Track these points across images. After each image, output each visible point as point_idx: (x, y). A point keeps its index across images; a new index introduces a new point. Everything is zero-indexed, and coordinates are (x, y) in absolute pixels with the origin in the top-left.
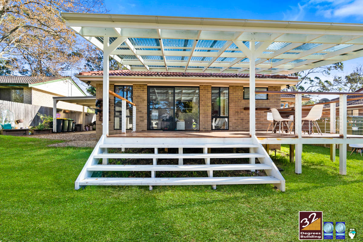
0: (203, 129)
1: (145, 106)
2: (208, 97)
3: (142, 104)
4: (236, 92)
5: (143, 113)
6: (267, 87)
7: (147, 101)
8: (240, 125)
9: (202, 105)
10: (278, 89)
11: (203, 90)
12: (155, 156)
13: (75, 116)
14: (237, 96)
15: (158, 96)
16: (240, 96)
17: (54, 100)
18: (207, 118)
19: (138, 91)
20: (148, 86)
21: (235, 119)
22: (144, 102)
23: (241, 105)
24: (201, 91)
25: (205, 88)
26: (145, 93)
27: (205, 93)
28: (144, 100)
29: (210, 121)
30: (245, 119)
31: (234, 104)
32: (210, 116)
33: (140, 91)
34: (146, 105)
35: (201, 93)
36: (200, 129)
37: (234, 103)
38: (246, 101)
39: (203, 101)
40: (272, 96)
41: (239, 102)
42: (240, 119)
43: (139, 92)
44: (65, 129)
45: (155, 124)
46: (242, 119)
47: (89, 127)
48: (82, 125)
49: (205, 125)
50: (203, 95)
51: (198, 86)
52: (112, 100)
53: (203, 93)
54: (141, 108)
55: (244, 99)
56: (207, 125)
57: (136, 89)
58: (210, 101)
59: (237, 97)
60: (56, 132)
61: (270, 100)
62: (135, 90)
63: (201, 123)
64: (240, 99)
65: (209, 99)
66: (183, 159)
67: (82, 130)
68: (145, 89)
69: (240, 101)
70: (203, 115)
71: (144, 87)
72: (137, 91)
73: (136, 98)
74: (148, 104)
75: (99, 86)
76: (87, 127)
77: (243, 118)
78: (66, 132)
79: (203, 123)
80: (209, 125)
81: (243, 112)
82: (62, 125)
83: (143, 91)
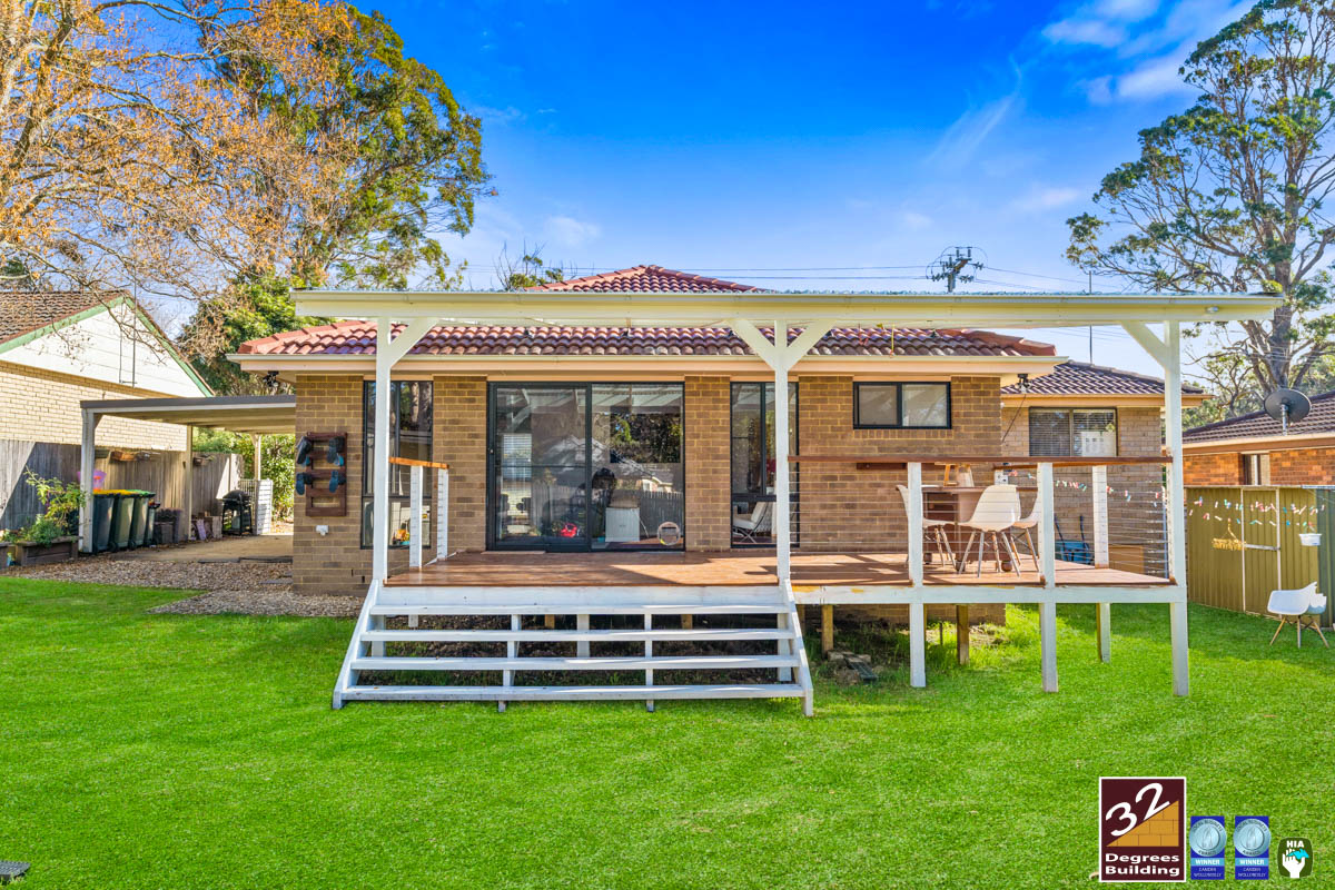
0: (699, 543)
1: (479, 457)
2: (717, 422)
3: (466, 450)
4: (824, 401)
5: (470, 485)
6: (948, 379)
7: (485, 440)
8: (843, 528)
9: (694, 451)
10: (990, 387)
11: (696, 394)
12: (514, 636)
13: (154, 471)
14: (829, 415)
15: (529, 394)
16: (840, 415)
17: (85, 416)
18: (713, 500)
19: (453, 400)
20: (488, 384)
21: (824, 507)
22: (473, 443)
23: (847, 450)
24: (691, 401)
25: (706, 386)
26: (478, 408)
27: (706, 408)
28: (476, 436)
29: (724, 514)
30: (863, 506)
31: (816, 446)
32: (724, 493)
33: (460, 401)
34: (484, 453)
35: (691, 408)
36: (687, 546)
37: (819, 442)
38: (864, 437)
39: (698, 436)
40: (965, 415)
41: (839, 439)
42: (842, 506)
43: (457, 408)
44: (121, 538)
45: (520, 507)
46: (849, 506)
47: (209, 521)
48: (183, 516)
49: (707, 528)
50: (699, 415)
51: (681, 379)
52: (356, 436)
53: (698, 408)
54: (463, 464)
55: (857, 426)
56: (715, 528)
57: (444, 393)
58: (725, 436)
59: (829, 422)
60: (90, 551)
61: (957, 428)
62: (440, 400)
63: (692, 521)
64: (840, 429)
65: (723, 429)
66: (591, 642)
67: (180, 537)
68: (478, 393)
69: (842, 437)
70: (698, 492)
71: (473, 386)
72: (446, 400)
73: (445, 429)
74: (488, 451)
75: (307, 386)
76: (200, 523)
77: (855, 499)
78: (124, 549)
79: (697, 521)
80: (723, 529)
81: (851, 478)
82: (110, 516)
83: (473, 401)
